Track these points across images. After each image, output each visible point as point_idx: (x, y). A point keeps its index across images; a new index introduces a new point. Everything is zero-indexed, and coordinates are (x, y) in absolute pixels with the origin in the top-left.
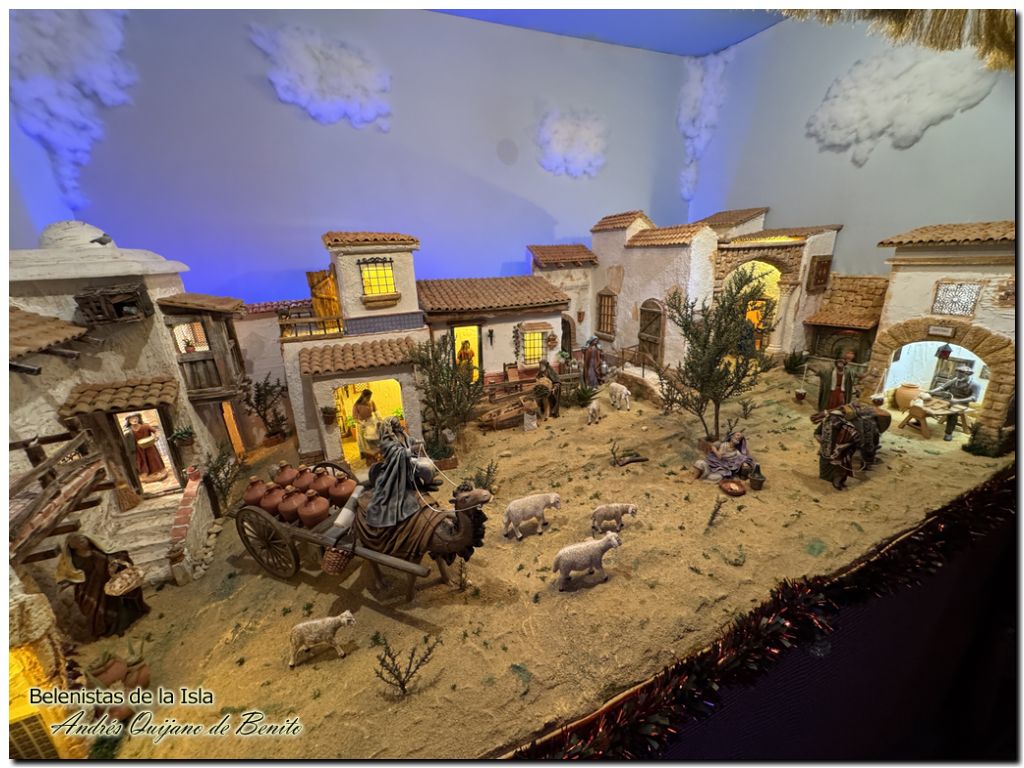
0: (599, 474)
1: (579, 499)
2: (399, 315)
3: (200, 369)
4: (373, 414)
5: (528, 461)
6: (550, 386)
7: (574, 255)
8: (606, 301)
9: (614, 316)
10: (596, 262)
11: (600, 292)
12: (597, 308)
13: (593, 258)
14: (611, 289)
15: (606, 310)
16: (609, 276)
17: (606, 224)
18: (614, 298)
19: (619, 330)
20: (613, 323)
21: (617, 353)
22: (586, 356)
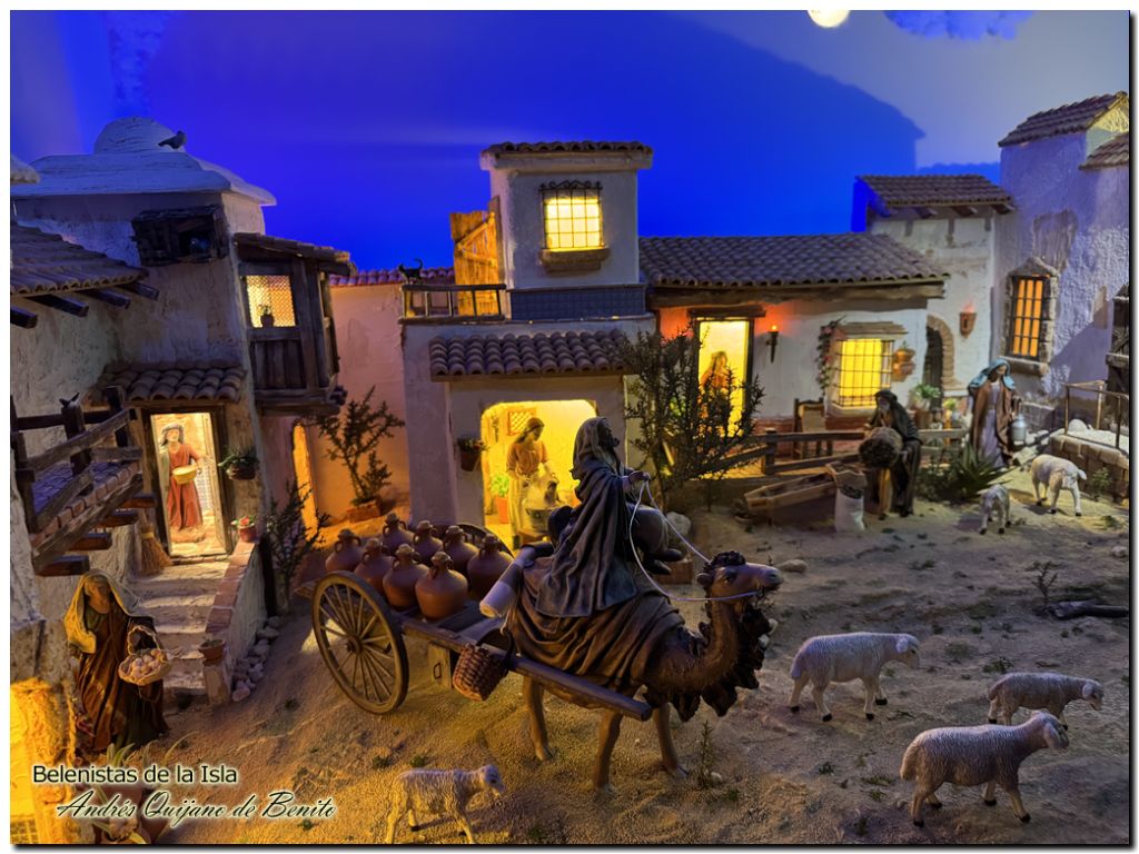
0: (1008, 628)
1: (957, 668)
2: (602, 289)
3: (278, 356)
4: (541, 466)
5: (842, 583)
6: (898, 444)
7: (960, 194)
8: (1031, 290)
9: (1048, 319)
10: (1009, 207)
11: (1016, 272)
12: (1007, 305)
13: (1002, 200)
14: (1042, 263)
15: (1028, 308)
16: (1040, 235)
17: (1035, 128)
18: (1049, 282)
19: (1057, 351)
20: (1044, 335)
21: (1052, 401)
22: (978, 401)
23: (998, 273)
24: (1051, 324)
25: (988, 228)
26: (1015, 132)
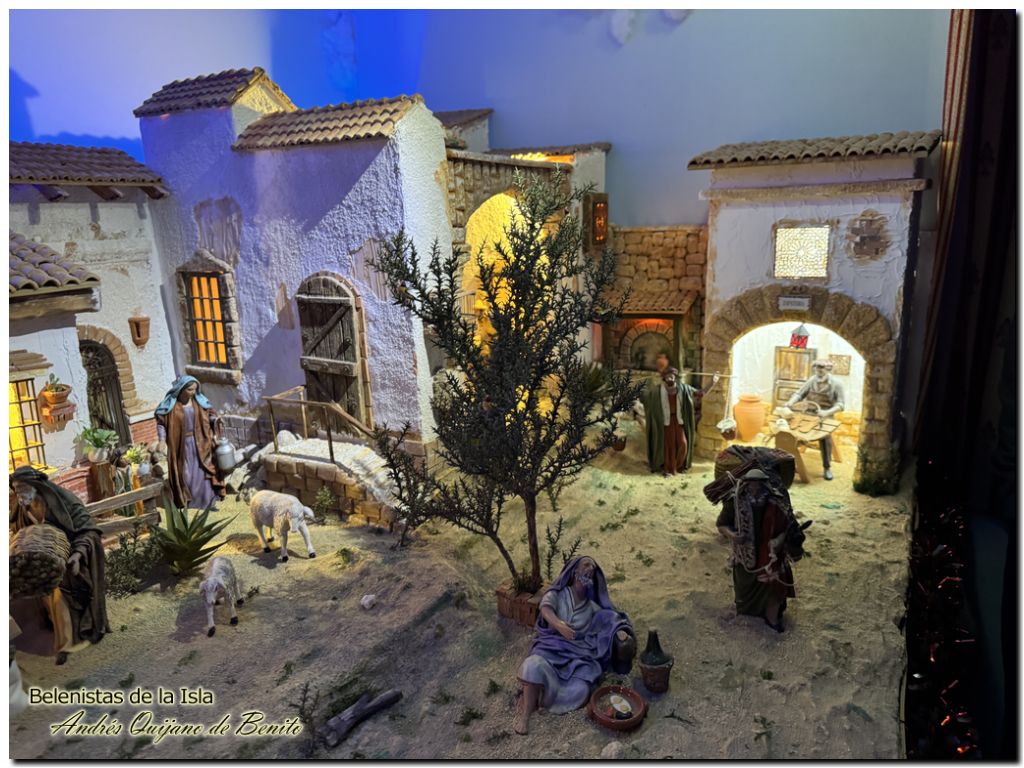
7: (97, 170)
8: (205, 288)
9: (231, 321)
10: (162, 191)
11: (184, 267)
12: (183, 306)
13: (152, 182)
14: (212, 258)
15: (207, 309)
16: (203, 225)
17: (173, 98)
18: (224, 279)
19: (248, 356)
20: (230, 339)
21: (253, 411)
22: (171, 430)
23: (165, 270)
24: (235, 326)
25: (142, 216)
26: (151, 101)
